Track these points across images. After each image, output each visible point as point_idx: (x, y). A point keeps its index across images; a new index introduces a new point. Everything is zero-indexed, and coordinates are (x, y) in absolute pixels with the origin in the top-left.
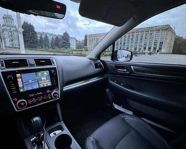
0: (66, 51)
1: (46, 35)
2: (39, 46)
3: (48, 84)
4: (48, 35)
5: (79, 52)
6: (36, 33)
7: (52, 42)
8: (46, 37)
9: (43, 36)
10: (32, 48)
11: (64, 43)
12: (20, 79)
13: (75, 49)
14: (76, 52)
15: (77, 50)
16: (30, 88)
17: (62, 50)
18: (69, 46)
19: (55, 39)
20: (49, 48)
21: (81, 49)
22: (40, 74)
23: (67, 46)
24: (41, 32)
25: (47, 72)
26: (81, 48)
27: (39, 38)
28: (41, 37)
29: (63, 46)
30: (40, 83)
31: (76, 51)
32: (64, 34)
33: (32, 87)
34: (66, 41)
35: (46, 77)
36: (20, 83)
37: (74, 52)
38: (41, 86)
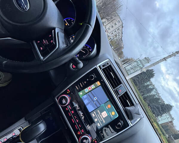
2: (139, 87)
3: (98, 124)
4: (154, 90)
6: (149, 80)
7: (150, 96)
19: (155, 97)
20: (142, 95)
23: (156, 112)
24: (153, 83)
30: (96, 112)
33: (88, 104)
35: (109, 116)
38: (93, 114)
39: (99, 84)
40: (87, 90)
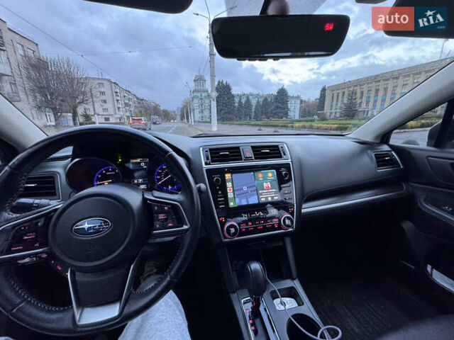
0: (281, 122)
1: (248, 98)
2: (236, 117)
3: (275, 198)
4: (251, 97)
5: (308, 124)
6: (233, 96)
7: (256, 108)
8: (248, 101)
9: (244, 101)
10: (227, 120)
11: (277, 107)
12: (230, 183)
13: (297, 117)
14: (301, 124)
15: (303, 119)
16: (244, 202)
17: (273, 121)
18: (287, 113)
19: (261, 103)
20: (250, 118)
21: (310, 118)
22: (260, 175)
23: (282, 114)
24: (240, 93)
25: (273, 173)
26: (309, 116)
27: (236, 105)
28: (240, 102)
29: (275, 114)
30: (261, 194)
31: (300, 121)
32: (278, 93)
33: (247, 201)
34: (280, 105)
35: (271, 182)
36: (230, 190)
37: (297, 125)
38: (262, 199)
39: (229, 175)
40: (230, 195)
